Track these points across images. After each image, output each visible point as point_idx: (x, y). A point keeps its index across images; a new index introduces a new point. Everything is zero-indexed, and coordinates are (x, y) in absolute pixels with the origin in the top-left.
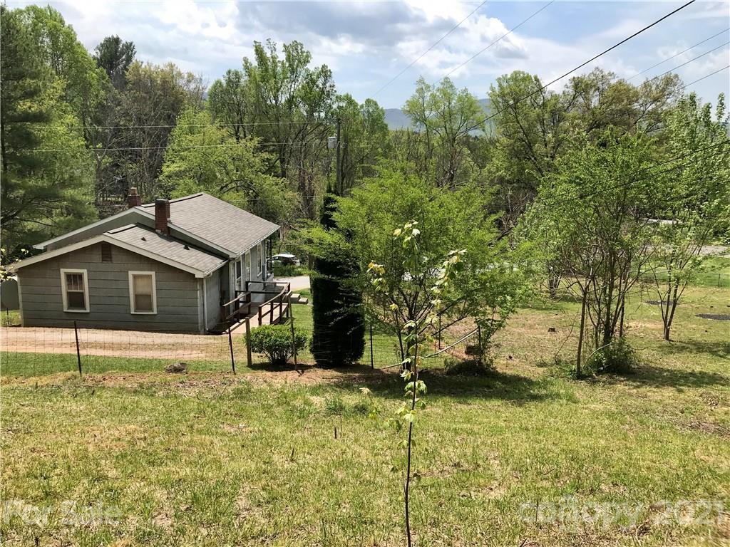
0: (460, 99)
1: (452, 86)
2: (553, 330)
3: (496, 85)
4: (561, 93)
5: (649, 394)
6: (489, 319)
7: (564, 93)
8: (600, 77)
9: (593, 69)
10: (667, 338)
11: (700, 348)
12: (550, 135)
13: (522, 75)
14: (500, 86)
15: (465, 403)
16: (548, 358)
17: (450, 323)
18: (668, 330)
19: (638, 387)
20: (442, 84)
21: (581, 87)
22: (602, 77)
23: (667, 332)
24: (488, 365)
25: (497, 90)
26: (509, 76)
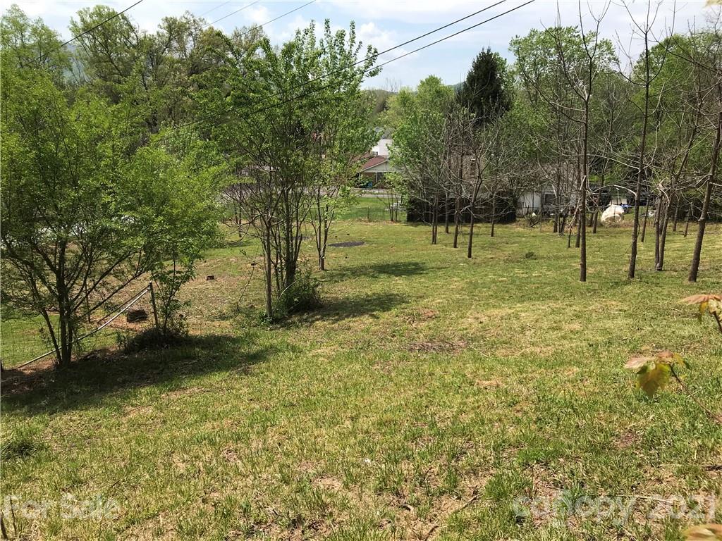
0: (35, 31)
1: (22, 15)
2: (212, 278)
3: (78, 19)
4: (155, 34)
5: (351, 324)
6: (170, 272)
7: (158, 33)
8: (192, 21)
9: (184, 13)
10: (323, 268)
11: (356, 272)
12: (151, 78)
13: (106, 10)
14: (83, 20)
15: (178, 388)
16: (225, 309)
17: (121, 283)
18: (323, 260)
19: (337, 320)
20: (9, 11)
21: (176, 29)
22: (194, 21)
23: (322, 261)
24: (178, 331)
25: (80, 25)
26: (91, 11)
